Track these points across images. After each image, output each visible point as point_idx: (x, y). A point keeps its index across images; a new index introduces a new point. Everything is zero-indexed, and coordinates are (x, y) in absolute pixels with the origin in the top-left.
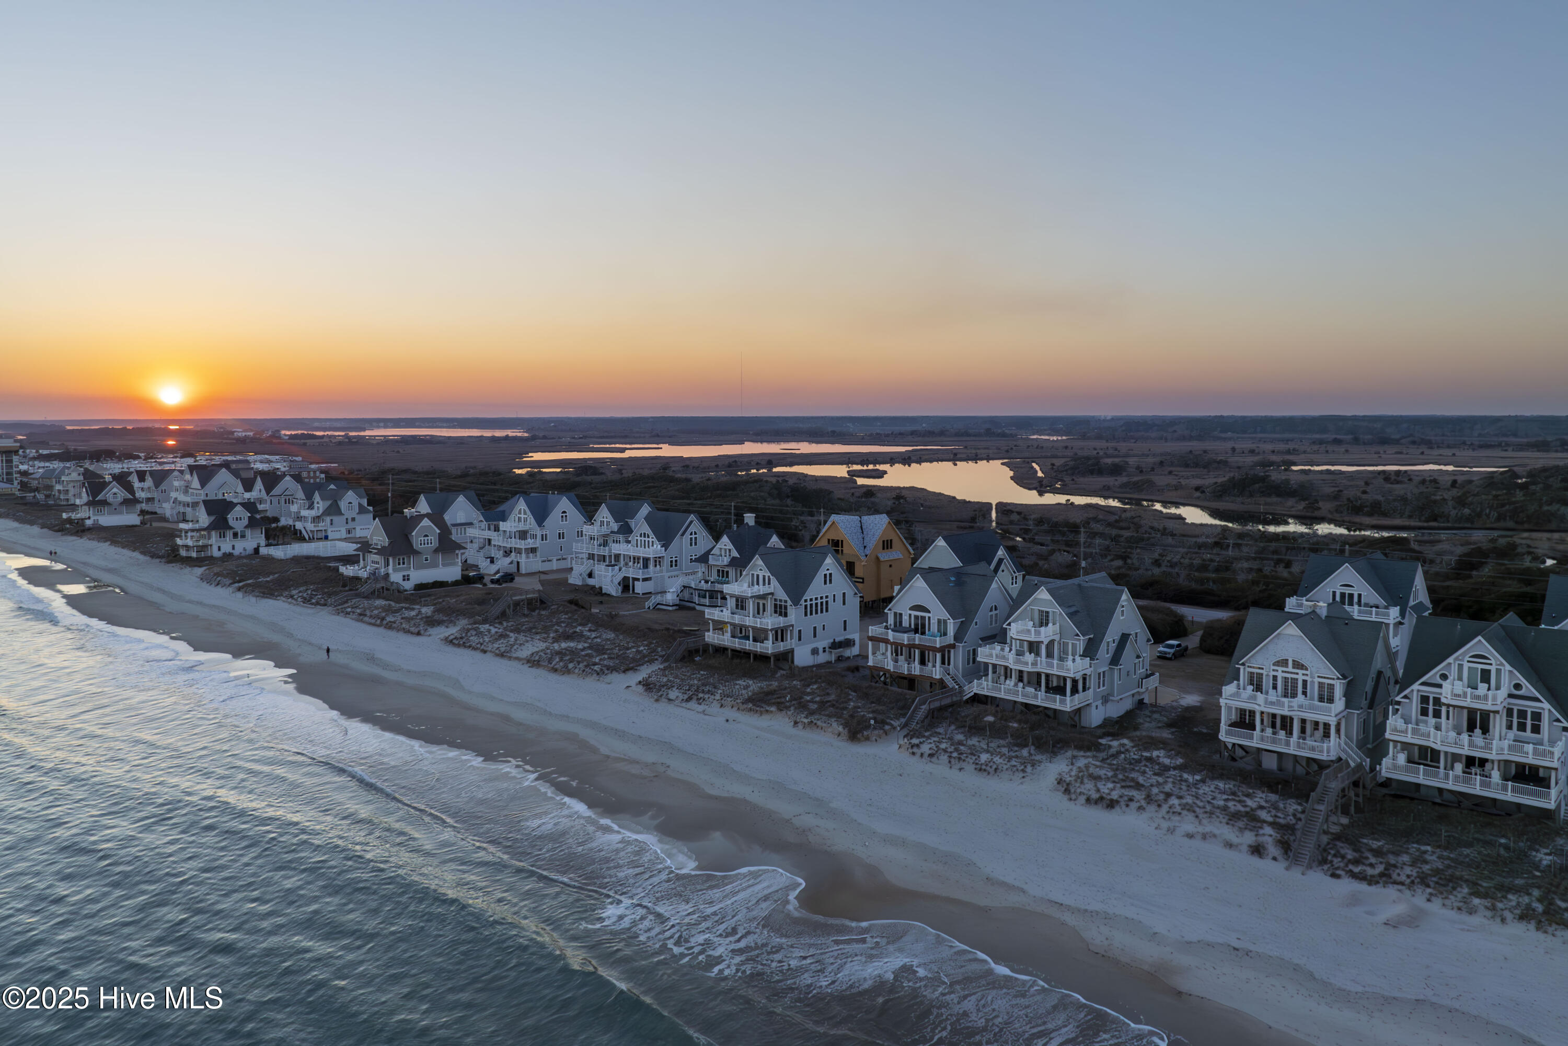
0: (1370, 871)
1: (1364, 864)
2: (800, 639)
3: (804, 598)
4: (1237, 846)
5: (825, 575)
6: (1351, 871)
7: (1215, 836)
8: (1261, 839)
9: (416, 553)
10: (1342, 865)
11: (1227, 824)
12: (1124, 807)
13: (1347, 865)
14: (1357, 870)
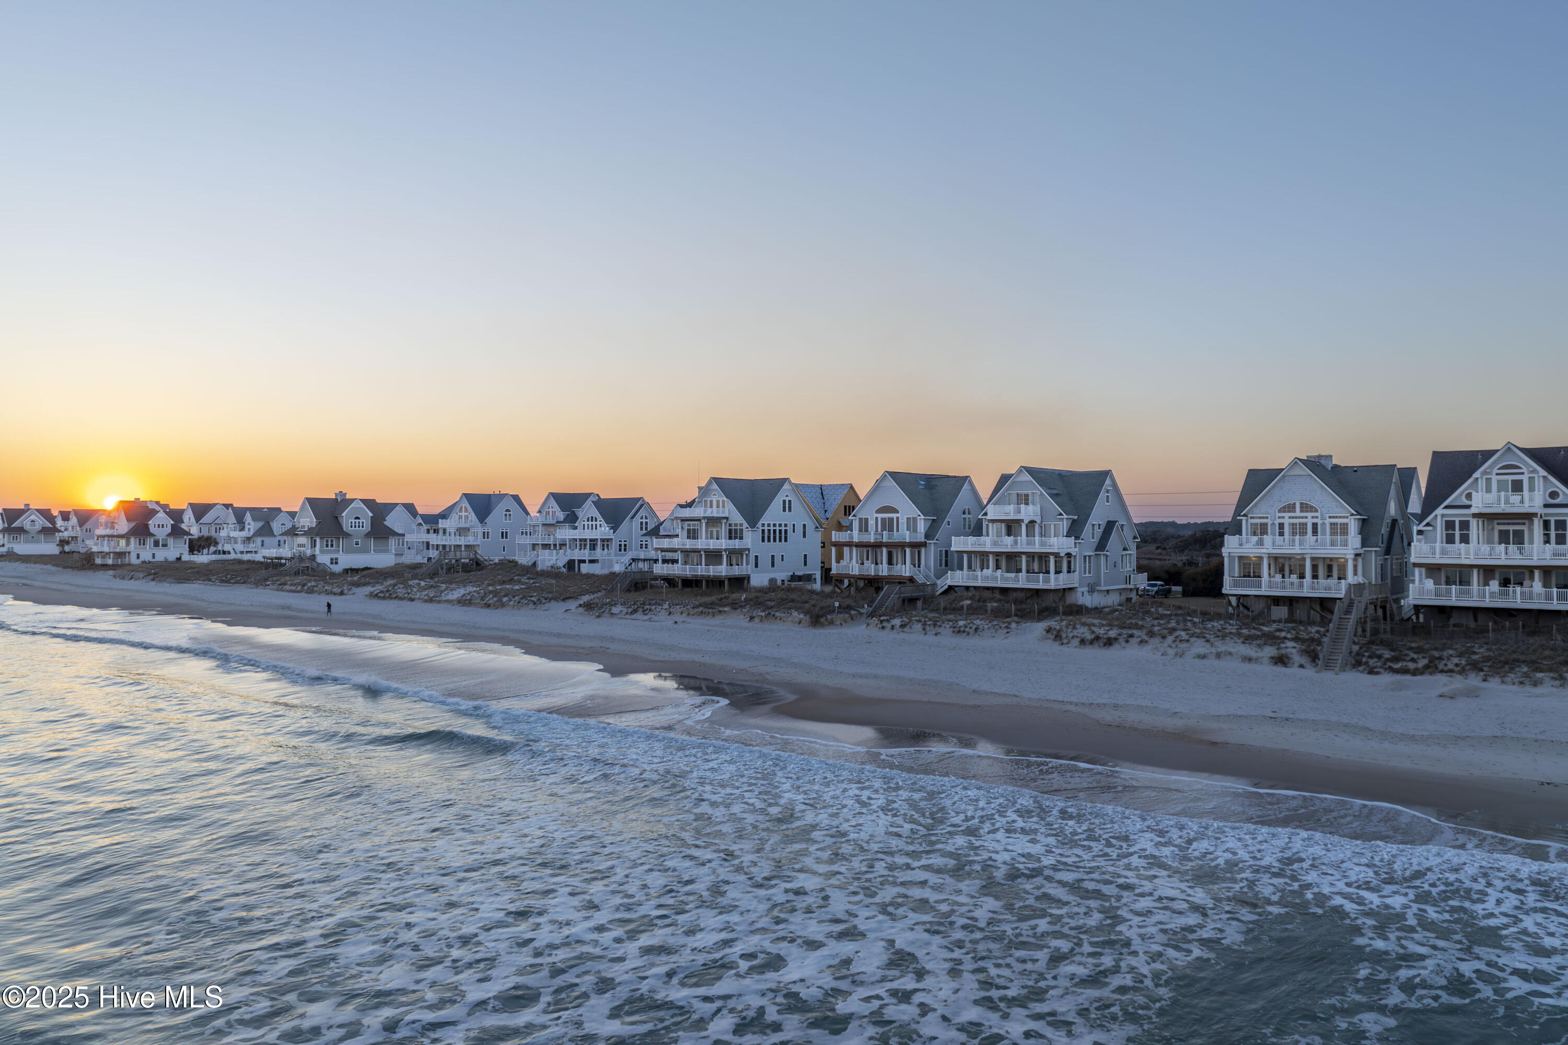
0: (1411, 666)
1: (1404, 660)
2: (756, 566)
3: (761, 522)
4: (1256, 660)
5: (784, 501)
6: (1390, 667)
7: (1230, 654)
8: (1283, 651)
9: (347, 535)
10: (1379, 664)
11: (1243, 643)
12: (1124, 644)
13: (1385, 664)
14: (1397, 666)
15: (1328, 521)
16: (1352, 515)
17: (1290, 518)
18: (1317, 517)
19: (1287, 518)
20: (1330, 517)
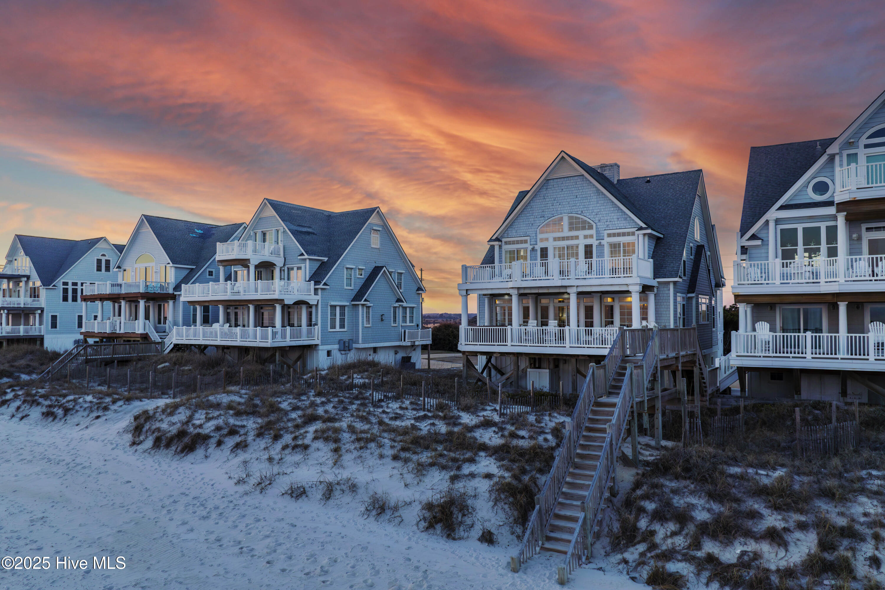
2: (54, 325)
3: (62, 280)
5: (99, 261)
15: (606, 241)
16: (641, 229)
17: (555, 239)
18: (591, 236)
19: (551, 240)
20: (609, 235)
